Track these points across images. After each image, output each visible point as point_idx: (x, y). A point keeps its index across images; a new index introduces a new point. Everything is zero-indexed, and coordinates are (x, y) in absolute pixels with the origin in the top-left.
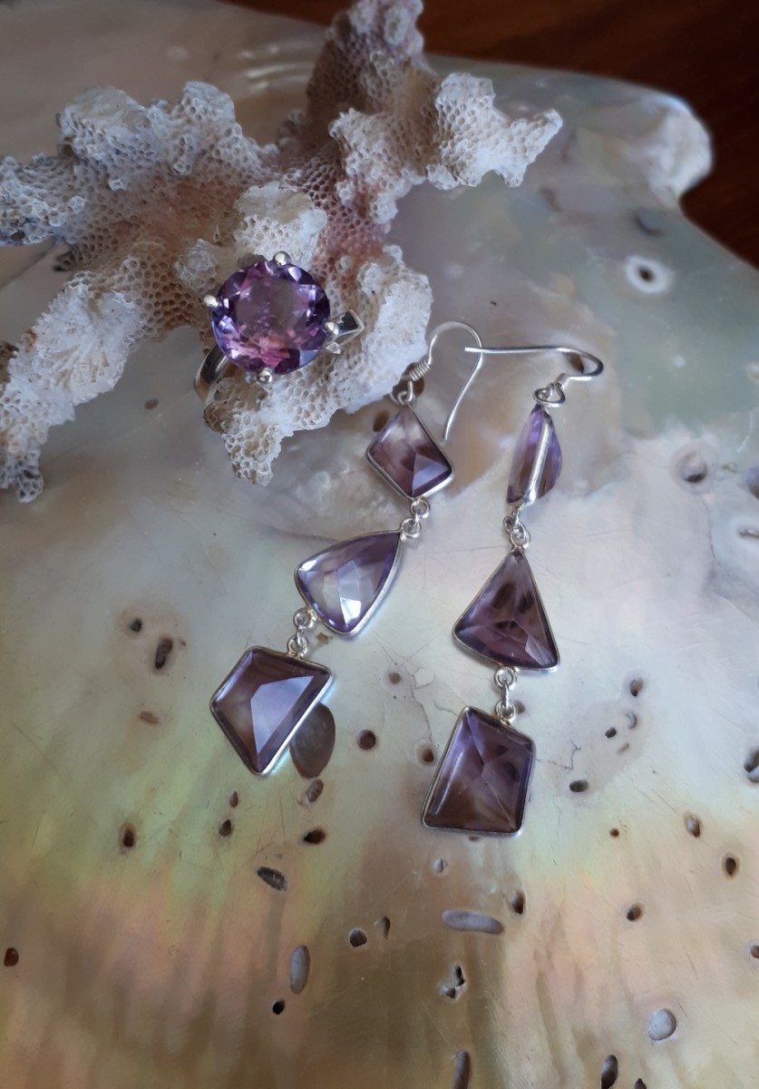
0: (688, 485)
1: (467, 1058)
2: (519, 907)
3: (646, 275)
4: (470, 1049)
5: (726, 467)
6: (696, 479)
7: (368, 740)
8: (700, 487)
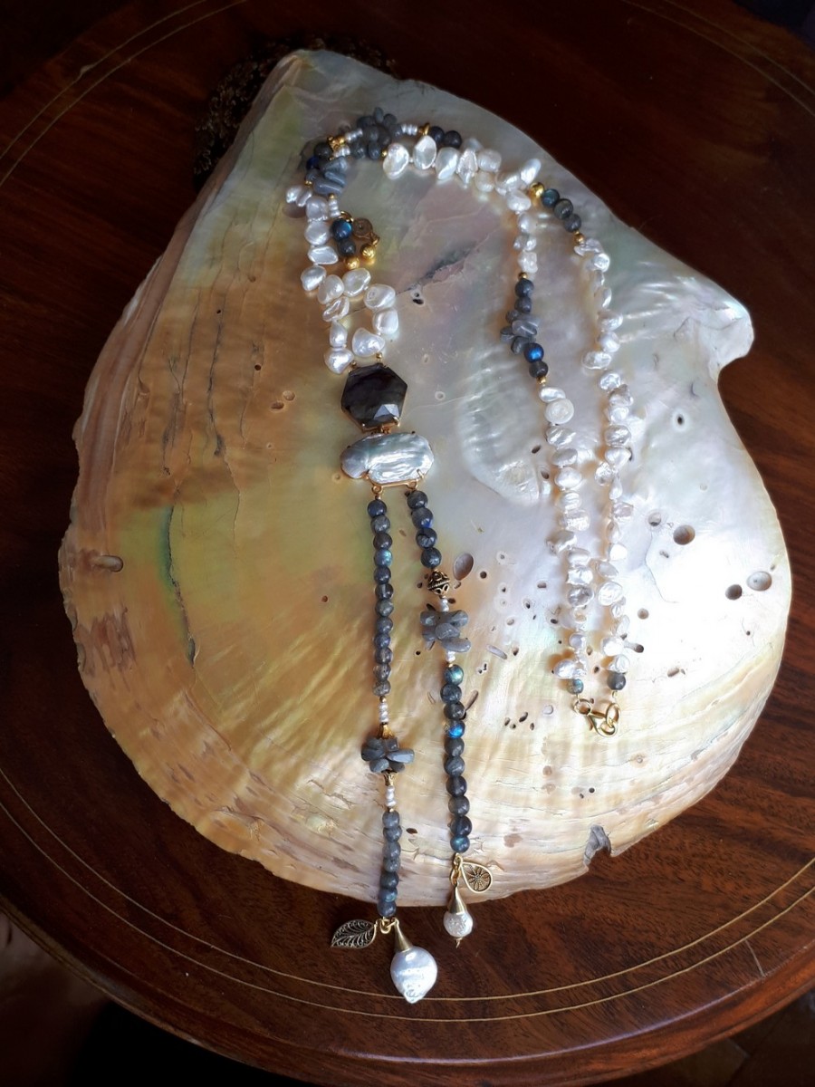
0: (649, 526)
1: (477, 694)
2: (515, 653)
3: (680, 420)
4: (480, 691)
5: (669, 524)
6: (654, 524)
7: (484, 575)
8: (653, 528)
